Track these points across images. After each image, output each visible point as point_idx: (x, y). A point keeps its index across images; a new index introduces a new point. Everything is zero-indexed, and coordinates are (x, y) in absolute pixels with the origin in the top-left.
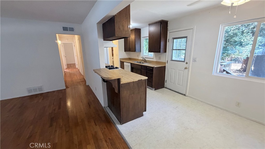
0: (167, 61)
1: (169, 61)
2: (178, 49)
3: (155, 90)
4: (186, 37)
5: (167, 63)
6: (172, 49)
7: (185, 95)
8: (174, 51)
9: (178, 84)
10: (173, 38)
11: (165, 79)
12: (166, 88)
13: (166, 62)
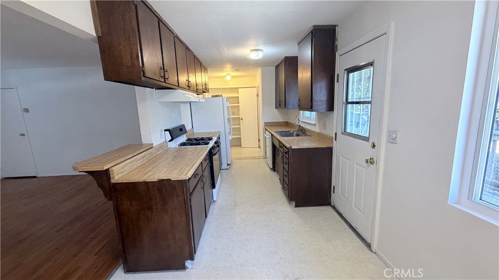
0: (336, 134)
1: (339, 135)
2: (355, 101)
3: (296, 206)
4: (371, 64)
5: (336, 140)
6: (344, 101)
7: (369, 246)
8: (350, 106)
9: (355, 206)
10: (345, 70)
11: (333, 184)
12: (334, 207)
13: (334, 137)
